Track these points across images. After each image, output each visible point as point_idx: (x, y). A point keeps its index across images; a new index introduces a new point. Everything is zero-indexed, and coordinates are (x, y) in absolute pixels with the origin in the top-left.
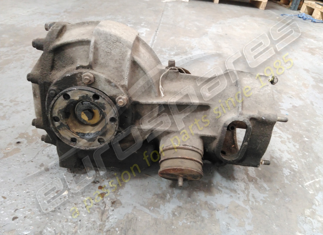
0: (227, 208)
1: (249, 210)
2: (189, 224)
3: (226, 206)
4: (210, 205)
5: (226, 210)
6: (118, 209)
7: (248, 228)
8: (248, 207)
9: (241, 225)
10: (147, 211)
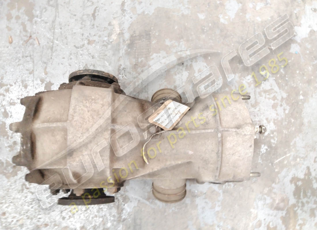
0: (205, 193)
1: (221, 194)
2: (176, 210)
3: (205, 192)
4: (192, 192)
5: (204, 196)
6: (128, 203)
7: (217, 209)
8: (221, 191)
9: (213, 208)
10: (148, 203)
